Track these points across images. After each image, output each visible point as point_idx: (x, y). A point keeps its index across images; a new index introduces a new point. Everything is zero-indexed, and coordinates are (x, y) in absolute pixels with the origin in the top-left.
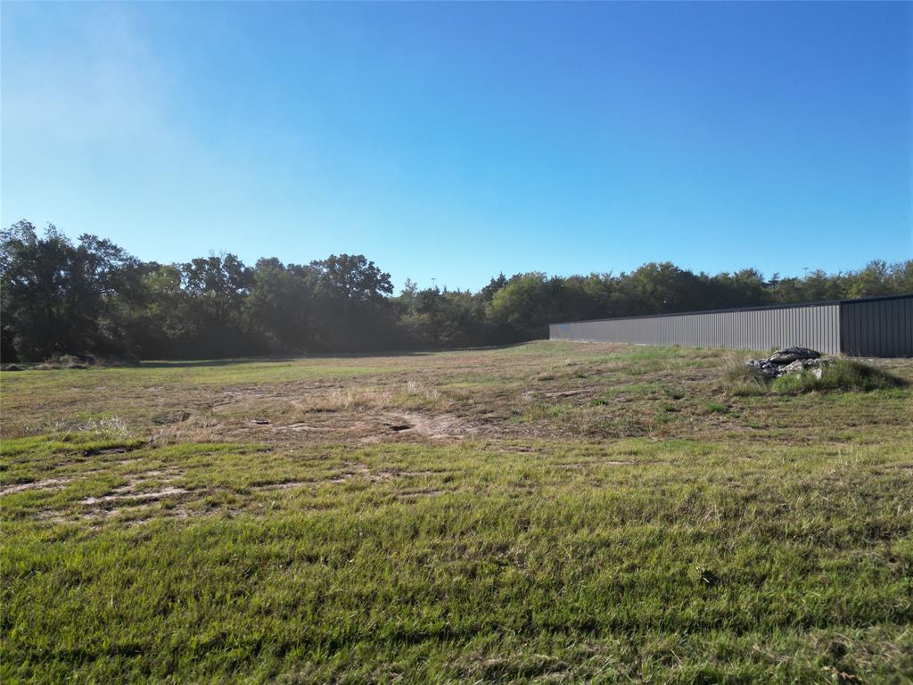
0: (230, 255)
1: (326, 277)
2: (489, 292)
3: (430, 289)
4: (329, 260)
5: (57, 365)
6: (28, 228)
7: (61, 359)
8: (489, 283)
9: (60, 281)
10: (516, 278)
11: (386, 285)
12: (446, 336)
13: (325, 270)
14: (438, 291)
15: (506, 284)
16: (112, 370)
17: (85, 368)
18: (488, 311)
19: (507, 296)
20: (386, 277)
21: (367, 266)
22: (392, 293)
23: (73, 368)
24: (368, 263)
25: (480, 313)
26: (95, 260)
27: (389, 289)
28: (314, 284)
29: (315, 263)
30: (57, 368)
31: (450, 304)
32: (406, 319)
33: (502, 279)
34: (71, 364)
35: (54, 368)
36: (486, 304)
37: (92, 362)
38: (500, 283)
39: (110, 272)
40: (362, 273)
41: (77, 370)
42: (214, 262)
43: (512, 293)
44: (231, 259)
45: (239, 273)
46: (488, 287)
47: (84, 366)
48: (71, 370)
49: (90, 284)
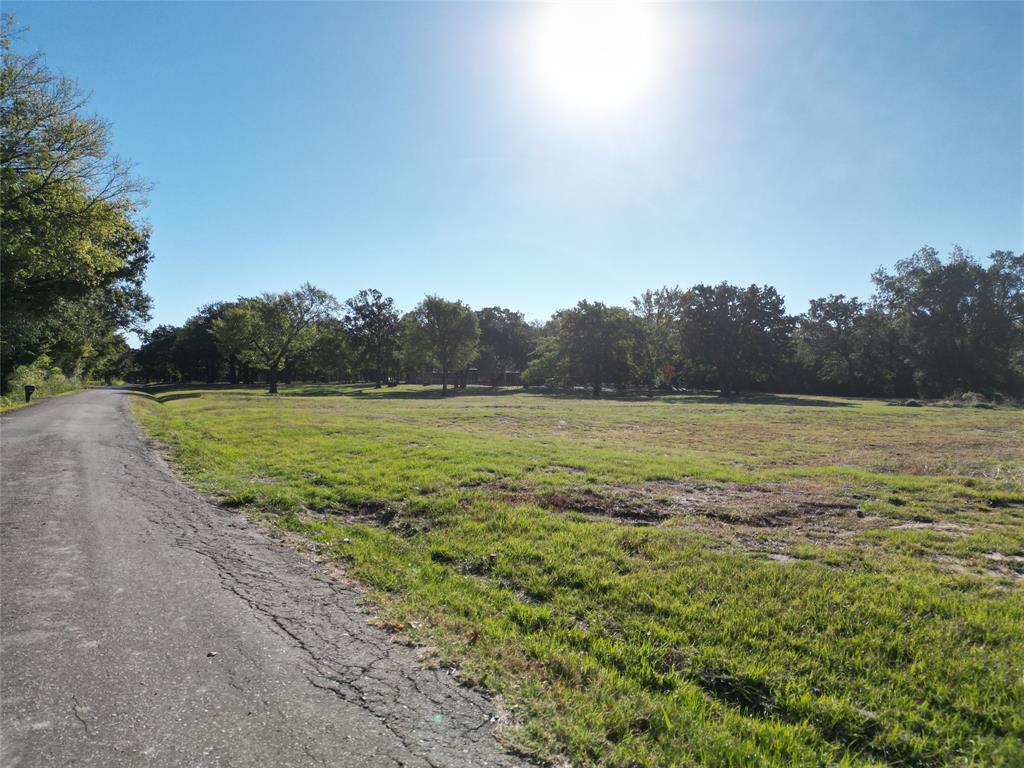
5: (957, 402)
6: (930, 254)
7: (963, 397)
9: (966, 308)
17: (991, 408)
23: (977, 407)
26: (1009, 281)
30: (959, 406)
34: (975, 403)
35: (955, 406)
37: (1000, 401)
41: (981, 410)
47: (990, 405)
48: (976, 409)
49: (1001, 309)
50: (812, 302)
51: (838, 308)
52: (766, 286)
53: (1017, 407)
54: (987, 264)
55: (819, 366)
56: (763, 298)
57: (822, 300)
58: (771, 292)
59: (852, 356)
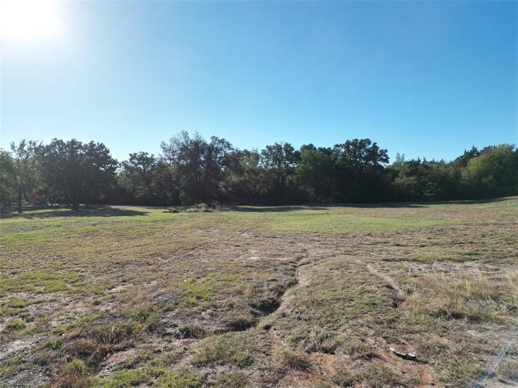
0: (287, 143)
1: (344, 155)
2: (464, 160)
3: (413, 160)
4: (346, 143)
5: (196, 209)
6: (185, 134)
7: (199, 206)
8: (462, 154)
9: (201, 162)
10: (487, 150)
11: (384, 158)
12: (429, 193)
13: (343, 150)
14: (419, 161)
15: (479, 154)
16: (224, 213)
17: (210, 211)
18: (464, 174)
19: (480, 163)
20: (384, 152)
21: (371, 146)
22: (388, 163)
23: (204, 211)
24: (372, 143)
25: (458, 176)
26: (218, 151)
27: (386, 161)
28: (336, 159)
29: (337, 146)
30: (197, 211)
31: (432, 170)
32: (398, 180)
33: (474, 150)
34: (203, 209)
35: (195, 211)
36: (462, 169)
37: (214, 207)
38: (473, 154)
39: (224, 157)
40: (367, 150)
41: (206, 213)
42: (278, 147)
43: (484, 161)
44: (287, 145)
45: (291, 154)
46: (462, 157)
47: (210, 210)
48: (204, 213)
49: (215, 163)
50: (130, 155)
51: (144, 159)
52: (98, 143)
53: (221, 210)
54: (209, 142)
55: (134, 190)
56: (97, 150)
57: (135, 154)
58: (102, 146)
59: (152, 185)
